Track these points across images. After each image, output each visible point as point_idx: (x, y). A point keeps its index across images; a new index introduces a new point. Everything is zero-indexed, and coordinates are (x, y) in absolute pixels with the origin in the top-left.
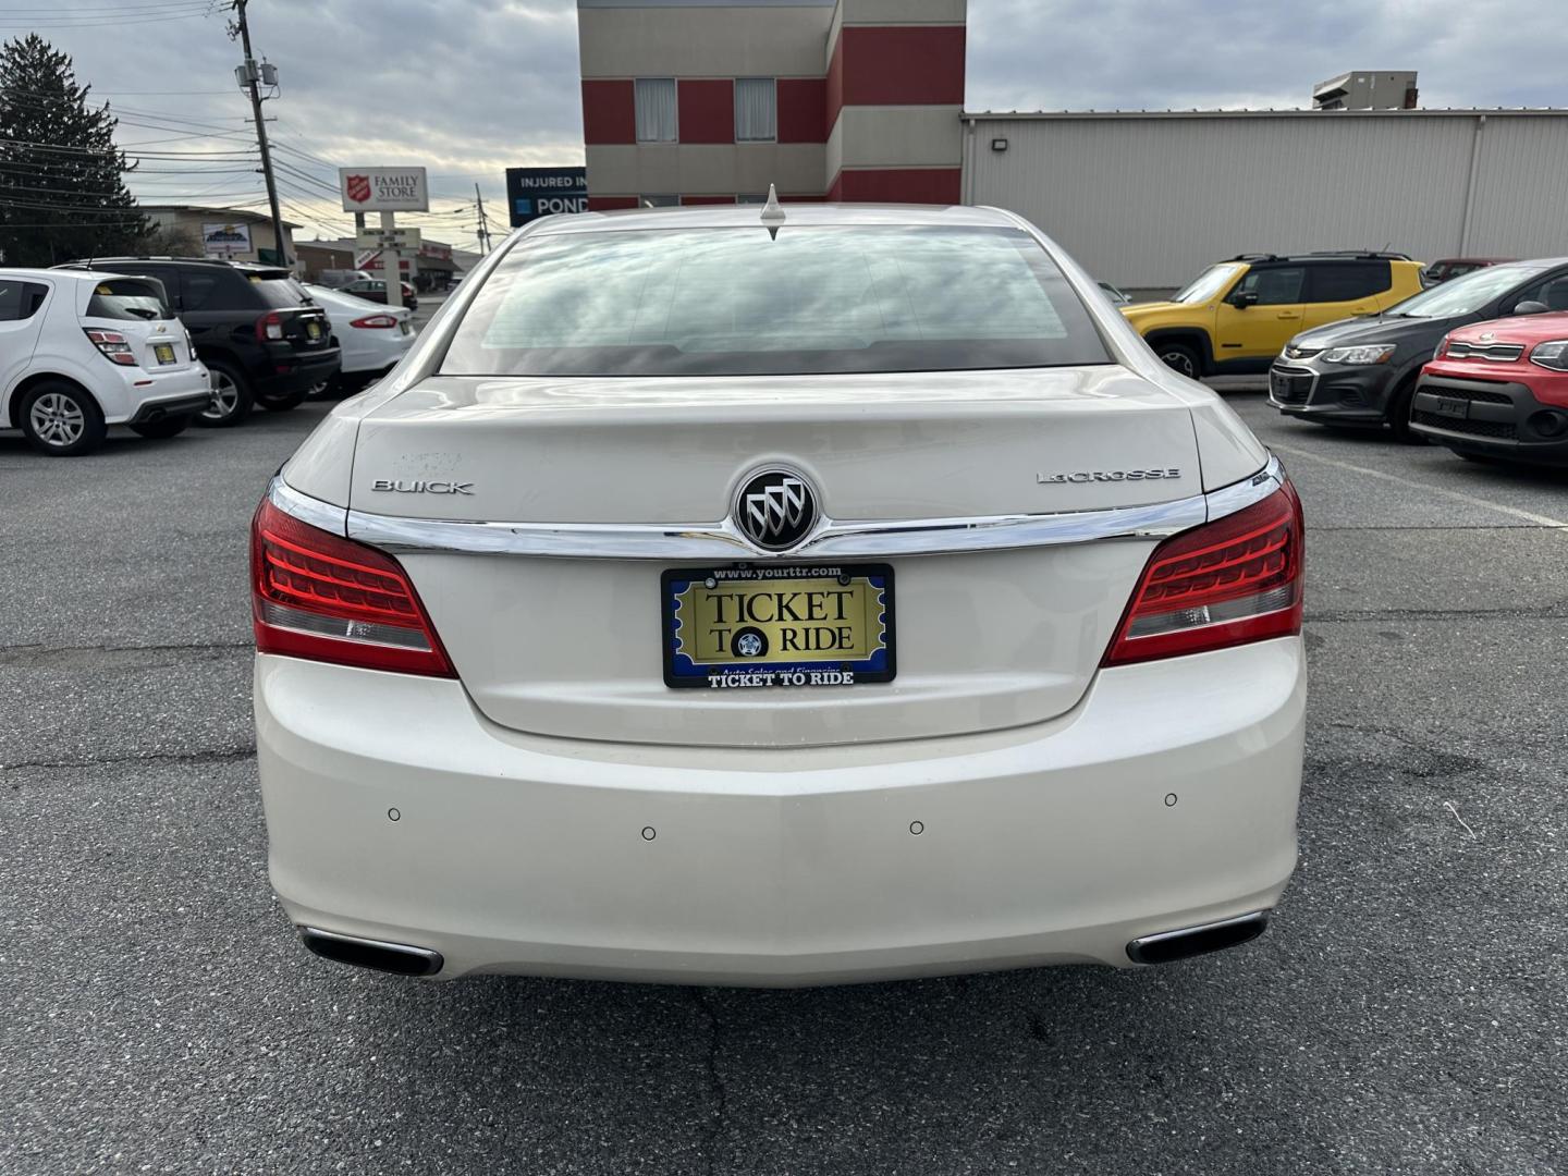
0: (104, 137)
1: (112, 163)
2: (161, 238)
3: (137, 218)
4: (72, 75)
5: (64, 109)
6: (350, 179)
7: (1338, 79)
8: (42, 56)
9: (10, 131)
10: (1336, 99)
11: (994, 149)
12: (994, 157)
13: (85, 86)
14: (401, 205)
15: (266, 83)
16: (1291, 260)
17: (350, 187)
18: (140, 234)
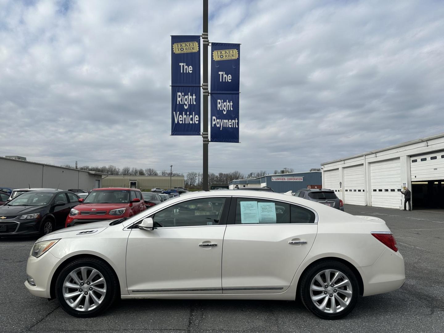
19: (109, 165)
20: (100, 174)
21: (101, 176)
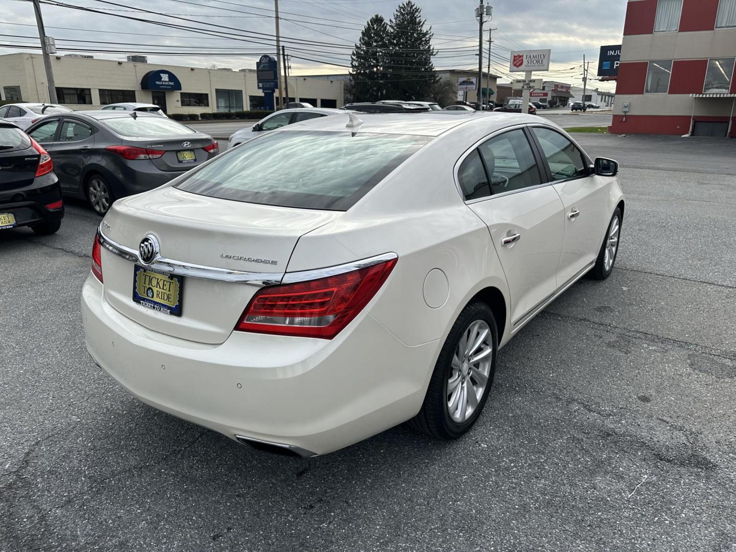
0: (427, 42)
1: (429, 52)
2: (441, 84)
3: (433, 76)
4: (420, 16)
5: (415, 30)
6: (515, 57)
8: (411, 9)
9: (395, 41)
13: (424, 20)
14: (536, 68)
15: (487, 15)
17: (514, 60)
18: (434, 83)
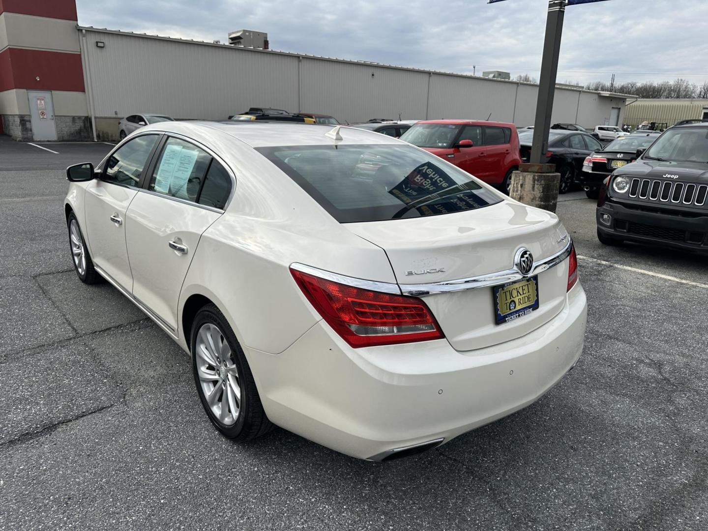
7: (238, 32)
10: (238, 41)
11: (97, 45)
12: (98, 50)
16: (270, 116)
19: (677, 80)
20: (623, 96)
21: (623, 100)
